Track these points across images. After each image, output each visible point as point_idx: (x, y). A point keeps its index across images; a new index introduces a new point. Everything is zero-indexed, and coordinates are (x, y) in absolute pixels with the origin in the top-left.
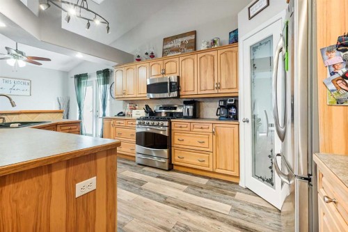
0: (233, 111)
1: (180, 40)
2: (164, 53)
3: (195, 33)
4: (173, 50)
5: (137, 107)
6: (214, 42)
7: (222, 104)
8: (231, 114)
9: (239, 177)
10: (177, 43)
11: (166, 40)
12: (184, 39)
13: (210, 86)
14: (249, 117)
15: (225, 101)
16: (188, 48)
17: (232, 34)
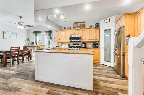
0: (97, 45)
1: (80, 24)
2: (74, 27)
3: (84, 22)
4: (77, 27)
5: (63, 44)
6: (92, 26)
7: (94, 43)
8: (96, 46)
9: (100, 62)
10: (79, 25)
11: (75, 23)
12: (81, 24)
13: (91, 39)
14: (103, 47)
15: (95, 43)
16: (83, 27)
17: (96, 24)
